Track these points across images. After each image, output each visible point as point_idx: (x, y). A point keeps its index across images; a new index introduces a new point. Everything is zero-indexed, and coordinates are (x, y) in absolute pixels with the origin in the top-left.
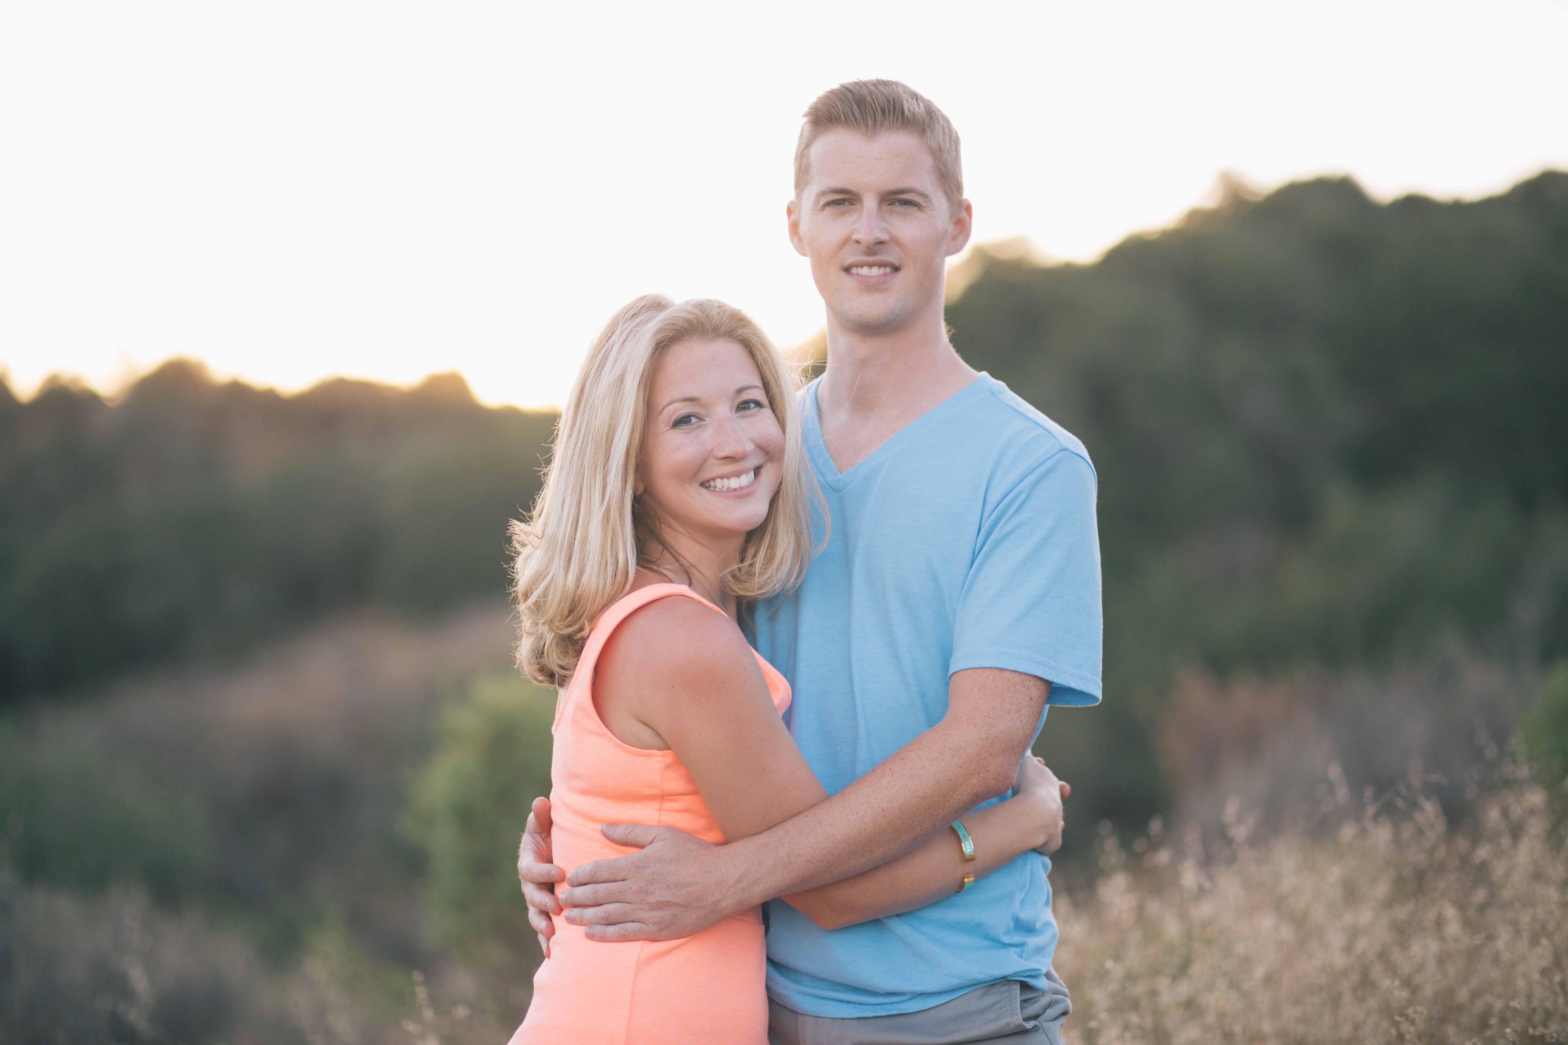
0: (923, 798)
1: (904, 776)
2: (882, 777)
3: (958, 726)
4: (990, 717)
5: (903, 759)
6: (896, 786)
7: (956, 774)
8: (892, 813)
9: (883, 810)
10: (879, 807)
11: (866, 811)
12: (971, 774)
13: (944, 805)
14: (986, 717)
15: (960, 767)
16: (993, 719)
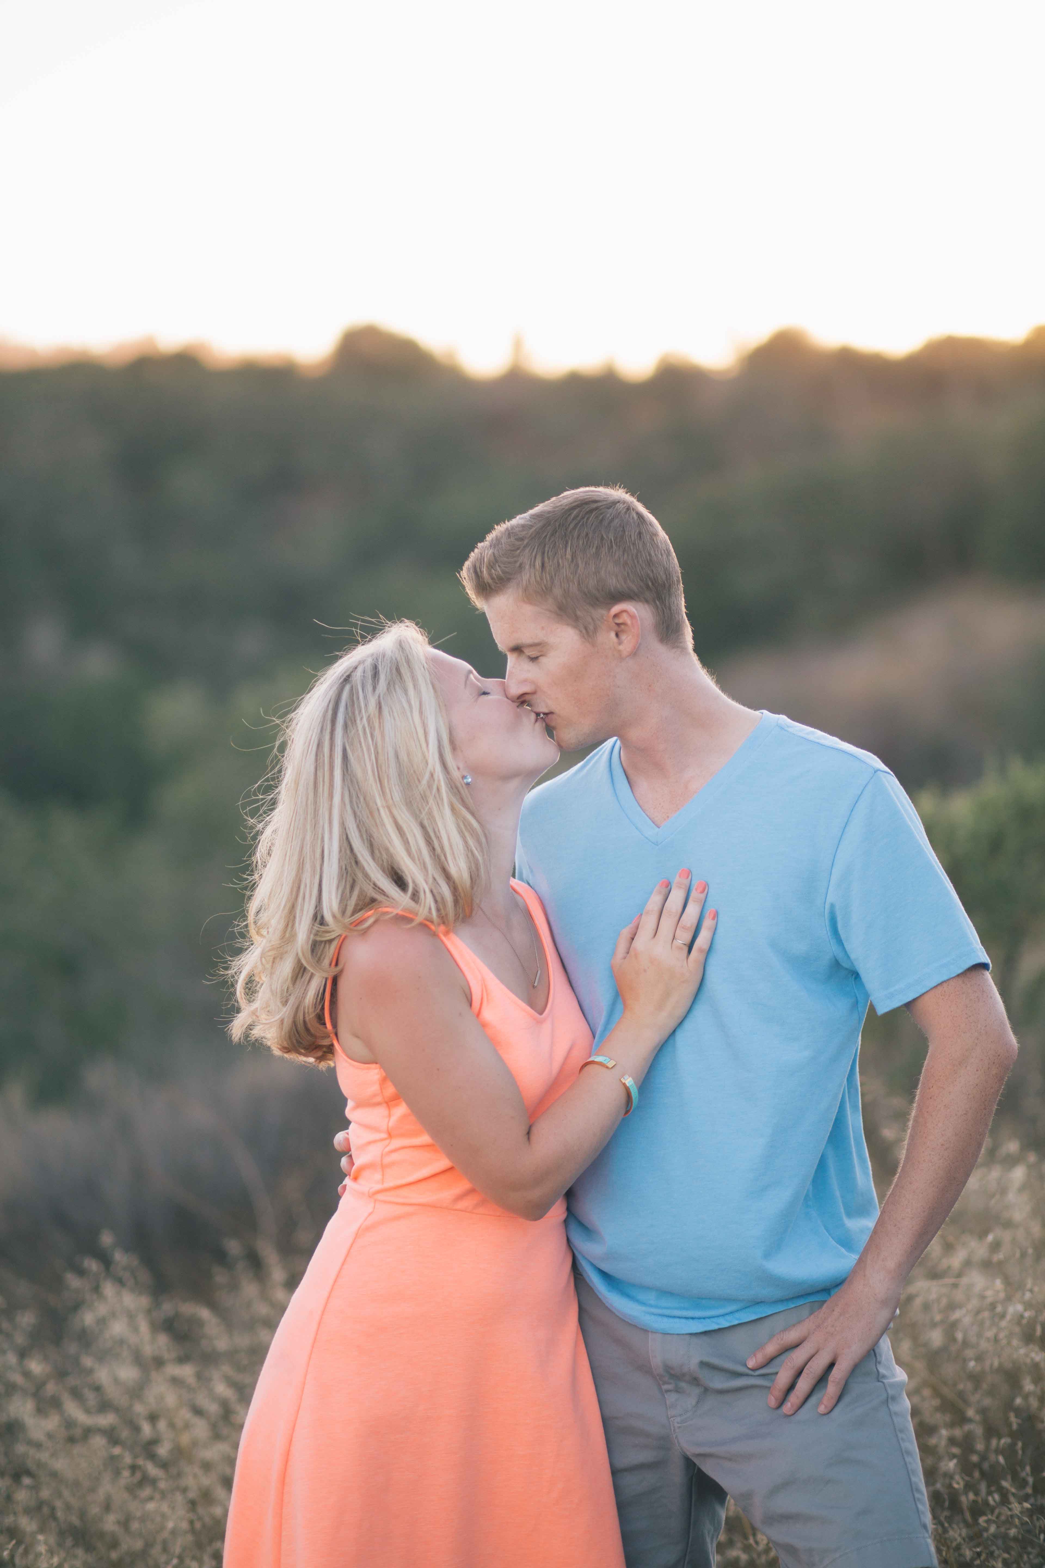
0: (966, 1114)
1: (940, 1110)
2: (926, 1123)
3: (952, 1041)
4: (970, 1016)
5: (931, 1098)
6: (939, 1122)
7: (978, 1078)
8: (950, 1142)
9: (942, 1145)
10: (938, 1145)
11: (930, 1155)
12: (989, 1068)
13: (985, 1105)
14: (967, 1018)
15: (977, 1070)
16: (973, 1015)
